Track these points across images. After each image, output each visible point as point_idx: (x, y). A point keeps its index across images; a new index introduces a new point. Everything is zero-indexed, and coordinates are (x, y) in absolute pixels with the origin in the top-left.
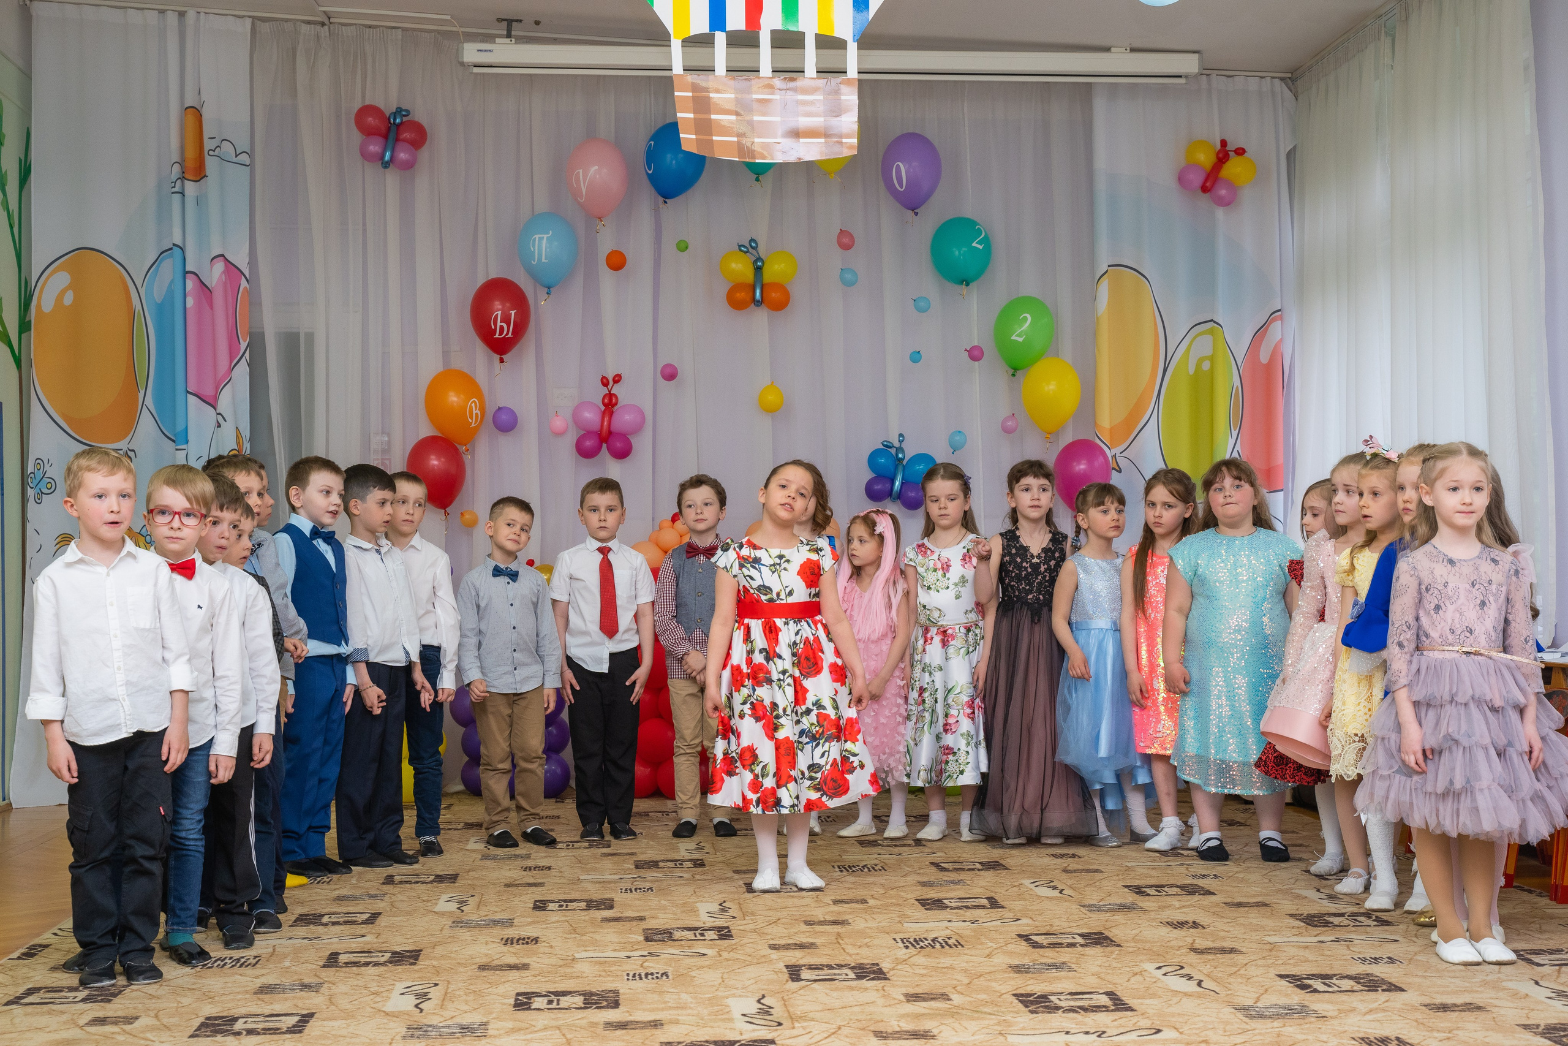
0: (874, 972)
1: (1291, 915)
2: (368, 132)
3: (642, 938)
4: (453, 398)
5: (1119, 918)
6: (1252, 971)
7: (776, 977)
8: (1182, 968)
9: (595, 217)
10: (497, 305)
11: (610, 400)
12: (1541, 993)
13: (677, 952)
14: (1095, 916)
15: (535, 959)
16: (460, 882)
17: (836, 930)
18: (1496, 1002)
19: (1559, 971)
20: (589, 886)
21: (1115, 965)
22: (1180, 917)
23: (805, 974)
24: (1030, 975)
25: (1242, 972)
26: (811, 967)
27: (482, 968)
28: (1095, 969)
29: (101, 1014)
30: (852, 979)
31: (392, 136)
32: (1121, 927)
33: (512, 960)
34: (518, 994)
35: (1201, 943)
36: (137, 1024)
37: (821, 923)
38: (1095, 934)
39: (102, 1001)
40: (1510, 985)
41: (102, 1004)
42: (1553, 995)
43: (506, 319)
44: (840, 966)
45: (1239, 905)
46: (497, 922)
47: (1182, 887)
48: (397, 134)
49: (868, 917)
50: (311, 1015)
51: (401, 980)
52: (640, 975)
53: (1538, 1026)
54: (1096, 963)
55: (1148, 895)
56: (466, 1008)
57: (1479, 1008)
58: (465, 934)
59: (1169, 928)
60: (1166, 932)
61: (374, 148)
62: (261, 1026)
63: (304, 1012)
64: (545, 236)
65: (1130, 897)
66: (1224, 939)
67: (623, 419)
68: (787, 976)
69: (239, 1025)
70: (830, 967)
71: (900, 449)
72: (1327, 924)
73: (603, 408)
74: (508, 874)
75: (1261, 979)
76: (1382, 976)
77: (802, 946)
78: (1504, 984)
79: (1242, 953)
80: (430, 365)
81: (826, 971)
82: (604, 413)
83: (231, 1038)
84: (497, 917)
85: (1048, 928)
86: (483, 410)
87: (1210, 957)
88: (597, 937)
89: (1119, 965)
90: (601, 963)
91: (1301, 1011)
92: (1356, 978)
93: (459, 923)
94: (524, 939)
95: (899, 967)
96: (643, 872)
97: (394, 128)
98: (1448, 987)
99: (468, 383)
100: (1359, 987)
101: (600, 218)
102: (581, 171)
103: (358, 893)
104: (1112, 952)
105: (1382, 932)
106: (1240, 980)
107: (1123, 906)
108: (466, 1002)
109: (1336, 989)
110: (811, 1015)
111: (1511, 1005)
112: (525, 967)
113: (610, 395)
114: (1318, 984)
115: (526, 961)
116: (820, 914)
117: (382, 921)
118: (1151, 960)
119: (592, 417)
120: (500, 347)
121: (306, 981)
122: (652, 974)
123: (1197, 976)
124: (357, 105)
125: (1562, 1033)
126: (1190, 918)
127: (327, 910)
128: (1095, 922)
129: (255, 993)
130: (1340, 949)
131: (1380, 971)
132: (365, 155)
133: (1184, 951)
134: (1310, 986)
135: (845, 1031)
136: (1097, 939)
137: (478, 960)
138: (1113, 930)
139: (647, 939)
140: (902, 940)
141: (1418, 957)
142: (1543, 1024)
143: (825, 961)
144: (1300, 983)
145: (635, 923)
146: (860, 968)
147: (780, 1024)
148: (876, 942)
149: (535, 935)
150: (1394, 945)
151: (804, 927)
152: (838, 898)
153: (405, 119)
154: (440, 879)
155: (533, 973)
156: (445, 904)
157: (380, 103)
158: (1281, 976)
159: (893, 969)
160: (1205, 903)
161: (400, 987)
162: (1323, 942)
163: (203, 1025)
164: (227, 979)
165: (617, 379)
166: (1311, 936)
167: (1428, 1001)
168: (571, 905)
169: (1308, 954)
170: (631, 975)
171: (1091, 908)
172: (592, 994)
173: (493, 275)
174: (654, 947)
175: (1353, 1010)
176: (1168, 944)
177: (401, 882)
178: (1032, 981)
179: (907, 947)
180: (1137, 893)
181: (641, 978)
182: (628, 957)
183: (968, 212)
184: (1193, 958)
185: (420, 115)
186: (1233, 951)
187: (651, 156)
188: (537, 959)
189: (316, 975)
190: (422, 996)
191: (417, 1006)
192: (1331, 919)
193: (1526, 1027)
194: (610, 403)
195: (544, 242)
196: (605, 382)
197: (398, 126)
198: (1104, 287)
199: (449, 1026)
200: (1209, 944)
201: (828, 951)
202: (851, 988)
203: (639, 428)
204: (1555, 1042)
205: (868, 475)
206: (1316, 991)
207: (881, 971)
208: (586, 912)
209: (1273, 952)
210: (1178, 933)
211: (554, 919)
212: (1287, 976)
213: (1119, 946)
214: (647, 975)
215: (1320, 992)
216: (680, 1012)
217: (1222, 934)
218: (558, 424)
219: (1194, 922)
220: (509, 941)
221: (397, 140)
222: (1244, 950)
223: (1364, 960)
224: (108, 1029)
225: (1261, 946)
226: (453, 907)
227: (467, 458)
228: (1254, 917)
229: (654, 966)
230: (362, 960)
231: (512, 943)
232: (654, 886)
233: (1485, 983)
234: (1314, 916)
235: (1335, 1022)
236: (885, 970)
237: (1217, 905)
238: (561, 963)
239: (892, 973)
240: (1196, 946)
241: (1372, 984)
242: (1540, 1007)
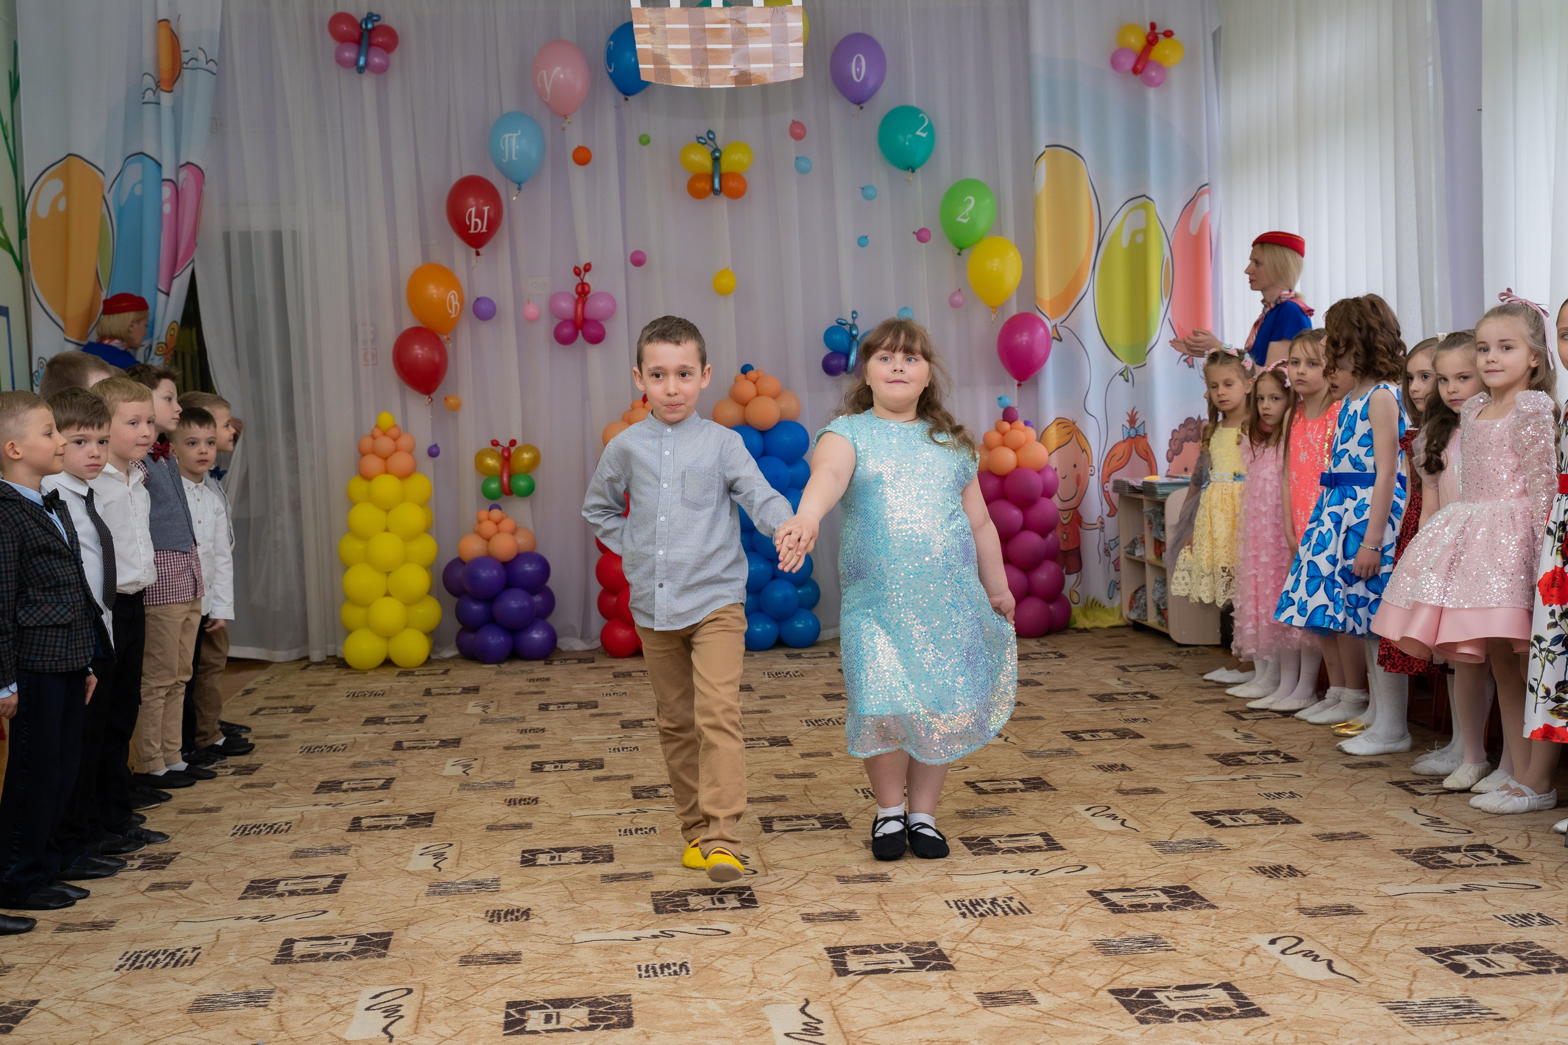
0: (838, 821)
1: (1210, 756)
2: (342, 39)
3: (630, 796)
4: (433, 291)
5: (1056, 763)
6: (1170, 809)
7: (751, 829)
8: (1109, 808)
9: (561, 114)
10: (471, 200)
11: (583, 288)
12: (1416, 821)
13: (662, 808)
14: (1034, 762)
15: (536, 818)
16: (463, 746)
17: (804, 783)
18: (1379, 830)
19: (1436, 800)
20: (581, 747)
21: (1050, 808)
22: (1111, 761)
23: (777, 826)
24: (974, 820)
25: (1161, 810)
26: (782, 819)
27: (490, 828)
28: (1032, 812)
29: (158, 880)
30: (818, 829)
31: (364, 42)
32: (1058, 772)
33: (515, 820)
34: (524, 852)
35: (1127, 785)
36: (191, 888)
37: (790, 776)
38: (1034, 779)
39: (157, 868)
40: (1392, 814)
41: (158, 871)
42: (1427, 822)
43: (480, 215)
44: (808, 817)
45: (1165, 747)
46: (500, 784)
47: (1114, 732)
48: (370, 38)
49: (832, 769)
50: (343, 876)
51: (419, 841)
52: (630, 830)
53: (1410, 850)
54: (1035, 806)
55: (1084, 740)
56: (478, 865)
57: (1363, 837)
58: (471, 796)
59: (1100, 772)
60: (1097, 775)
61: (349, 54)
62: (299, 888)
63: (337, 874)
64: (515, 135)
65: (1067, 743)
66: (1147, 780)
67: (595, 307)
68: (760, 828)
69: (281, 887)
70: (798, 818)
71: (853, 326)
72: (1240, 762)
73: (577, 296)
74: (506, 737)
75: (1176, 817)
76: (1283, 809)
77: (773, 799)
78: (1387, 813)
79: (1162, 792)
80: (411, 260)
81: (795, 822)
82: (577, 302)
83: (275, 899)
84: (500, 779)
85: (993, 774)
86: (461, 301)
87: (1134, 797)
88: (590, 795)
89: (1053, 808)
90: (596, 820)
91: (1209, 845)
92: (1259, 813)
93: (465, 786)
94: (525, 800)
95: (860, 816)
96: (628, 732)
97: (366, 34)
98: (1338, 817)
99: (447, 276)
100: (1262, 821)
101: (566, 117)
102: (545, 72)
103: (371, 760)
104: (1048, 796)
105: (1288, 769)
106: (1158, 818)
107: (1061, 752)
108: (479, 860)
109: (1241, 823)
110: (782, 863)
111: (1391, 832)
112: (528, 826)
113: (583, 284)
114: (1225, 820)
115: (528, 820)
116: (789, 767)
117: (396, 786)
118: (1082, 802)
119: (567, 306)
120: (476, 242)
121: (336, 844)
122: (641, 829)
123: (1121, 816)
124: (330, 12)
125: (1430, 856)
126: (1119, 761)
127: (346, 777)
128: (1034, 767)
129: (291, 858)
130: (1250, 787)
131: (1281, 805)
132: (341, 62)
133: (1111, 792)
134: (1218, 822)
135: (812, 876)
136: (1036, 784)
137: (485, 821)
138: (1050, 775)
139: (636, 797)
140: (863, 790)
141: (1316, 791)
142: (1414, 848)
143: (793, 812)
144: (1210, 819)
145: (623, 782)
146: (825, 818)
147: (755, 872)
148: (839, 793)
149: (534, 796)
150: (1297, 781)
151: (775, 781)
152: (806, 751)
153: (376, 24)
154: (444, 743)
155: (536, 831)
156: (451, 767)
157: (351, 10)
158: (1195, 813)
159: (854, 818)
160: (1134, 746)
161: (418, 848)
162: (1234, 780)
163: (249, 888)
164: (264, 845)
165: (588, 268)
166: (1225, 775)
167: (1319, 831)
168: (566, 766)
169: (1219, 792)
170: (623, 831)
171: (1031, 754)
172: (589, 850)
173: (467, 172)
174: (643, 804)
175: (1255, 842)
176: (1099, 787)
177: (410, 748)
178: (976, 825)
179: (867, 797)
180: (1074, 738)
181: (631, 834)
182: (619, 814)
183: (913, 102)
184: (1120, 799)
185: (389, 19)
186: (1155, 791)
187: (611, 56)
188: (539, 818)
189: (343, 839)
190: (440, 856)
191: (435, 865)
192: (1244, 758)
193: (1400, 852)
194: (583, 291)
195: (514, 140)
196: (577, 272)
197: (370, 31)
198: (1043, 169)
199: (465, 883)
200: (1134, 785)
201: (796, 803)
202: (817, 837)
203: (611, 314)
204: (1422, 864)
205: (824, 351)
206: (1224, 826)
207: (843, 820)
208: (579, 772)
209: (1190, 791)
210: (1108, 776)
211: (551, 780)
212: (1200, 813)
213: (1054, 790)
214: (637, 830)
215: (1227, 827)
216: (667, 864)
217: (1147, 775)
218: (531, 310)
219: (1123, 765)
220: (512, 802)
221: (370, 45)
222: (1165, 789)
223: (1268, 796)
224: (165, 893)
225: (1179, 786)
226: (458, 770)
227: (449, 346)
228: (1176, 758)
229: (643, 822)
230: (383, 824)
231: (515, 804)
232: (639, 745)
233: (1371, 813)
234: (1229, 755)
235: (1238, 854)
236: (846, 819)
237: (1144, 747)
238: (560, 821)
239: (853, 821)
240: (1123, 787)
241: (1272, 817)
242: (1415, 833)
